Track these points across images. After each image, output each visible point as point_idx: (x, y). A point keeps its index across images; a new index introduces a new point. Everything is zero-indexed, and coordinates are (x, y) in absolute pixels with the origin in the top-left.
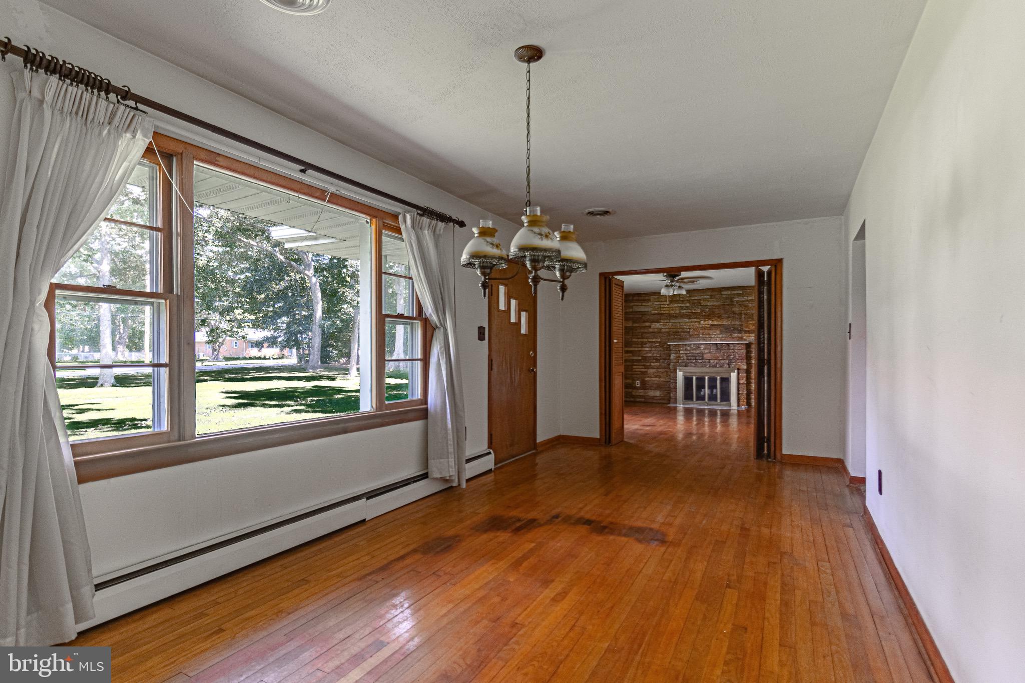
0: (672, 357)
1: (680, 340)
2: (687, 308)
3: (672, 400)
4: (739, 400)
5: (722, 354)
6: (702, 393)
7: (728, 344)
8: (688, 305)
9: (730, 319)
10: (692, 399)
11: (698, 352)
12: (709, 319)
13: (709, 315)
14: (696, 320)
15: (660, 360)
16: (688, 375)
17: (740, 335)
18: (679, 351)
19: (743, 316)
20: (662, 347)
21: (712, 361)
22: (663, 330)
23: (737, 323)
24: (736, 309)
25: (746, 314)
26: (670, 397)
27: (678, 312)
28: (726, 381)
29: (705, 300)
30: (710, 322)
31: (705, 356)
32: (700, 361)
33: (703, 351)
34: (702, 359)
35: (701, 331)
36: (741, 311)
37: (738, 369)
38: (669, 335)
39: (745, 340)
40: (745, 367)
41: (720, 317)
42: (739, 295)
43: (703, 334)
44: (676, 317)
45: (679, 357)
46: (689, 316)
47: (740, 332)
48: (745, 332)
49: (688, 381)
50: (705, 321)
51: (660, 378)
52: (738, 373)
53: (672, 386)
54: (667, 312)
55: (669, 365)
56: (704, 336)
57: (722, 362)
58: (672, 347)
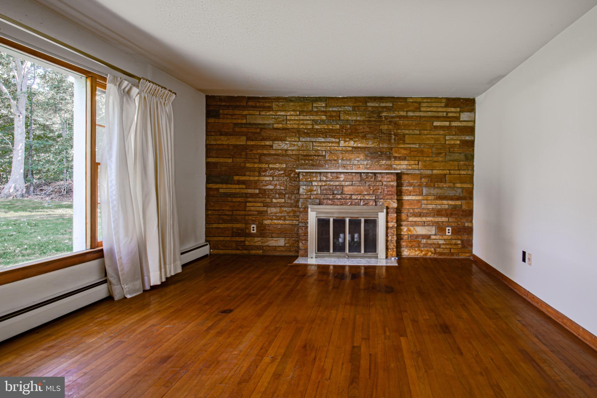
0: (301, 191)
1: (313, 166)
2: (323, 122)
3: (301, 252)
4: (387, 249)
5: (367, 187)
6: (341, 240)
7: (375, 174)
8: (324, 117)
9: (376, 140)
10: (328, 250)
11: (337, 183)
12: (351, 139)
13: (350, 134)
14: (334, 140)
15: (285, 195)
16: (323, 216)
17: (388, 162)
18: (311, 182)
19: (393, 137)
20: (289, 175)
21: (354, 197)
22: (290, 152)
23: (385, 146)
24: (384, 127)
25: (395, 135)
26: (298, 247)
27: (310, 127)
28: (372, 223)
29: (346, 113)
30: (352, 143)
31: (345, 189)
32: (339, 197)
33: (343, 183)
34: (342, 193)
35: (341, 156)
36: (390, 130)
37: (387, 208)
38: (298, 159)
39: (395, 169)
40: (395, 205)
41: (364, 137)
42: (388, 109)
43: (342, 159)
44: (307, 134)
45: (311, 191)
46: (325, 133)
47: (389, 158)
48: (395, 158)
49: (323, 224)
50: (345, 141)
51: (285, 220)
52: (387, 213)
53: (300, 231)
54: (295, 126)
55: (298, 201)
56: (344, 162)
57: (367, 197)
58: (301, 177)
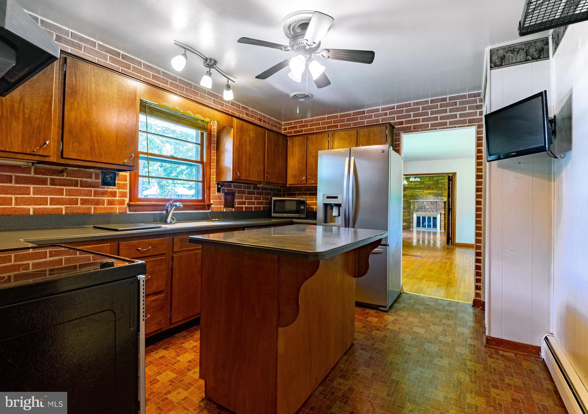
0: (411, 207)
1: (415, 199)
2: (418, 184)
3: (411, 227)
4: (441, 227)
5: (433, 206)
6: (424, 224)
7: (436, 202)
8: (419, 183)
9: (437, 190)
10: (420, 227)
11: (423, 205)
12: (428, 190)
13: (428, 188)
14: (422, 190)
15: (406, 209)
16: (419, 216)
17: (441, 198)
18: (415, 204)
19: (443, 189)
20: (407, 202)
21: (429, 209)
22: (408, 195)
23: (440, 192)
24: (440, 186)
25: (444, 188)
26: (410, 226)
27: (414, 186)
28: (435, 219)
29: (426, 181)
30: (428, 191)
31: (426, 207)
32: (424, 209)
33: (425, 205)
34: (425, 208)
35: (425, 196)
36: (442, 187)
37: (441, 213)
38: (410, 197)
39: (444, 200)
40: (444, 212)
41: (433, 189)
42: (441, 179)
43: (425, 197)
44: (413, 189)
45: (414, 207)
46: (419, 188)
47: (442, 196)
48: (444, 196)
49: (418, 218)
50: (426, 191)
51: (406, 217)
52: (441, 215)
53: (411, 220)
54: (409, 186)
55: (410, 211)
56: (426, 198)
57: (433, 210)
58: (411, 203)
